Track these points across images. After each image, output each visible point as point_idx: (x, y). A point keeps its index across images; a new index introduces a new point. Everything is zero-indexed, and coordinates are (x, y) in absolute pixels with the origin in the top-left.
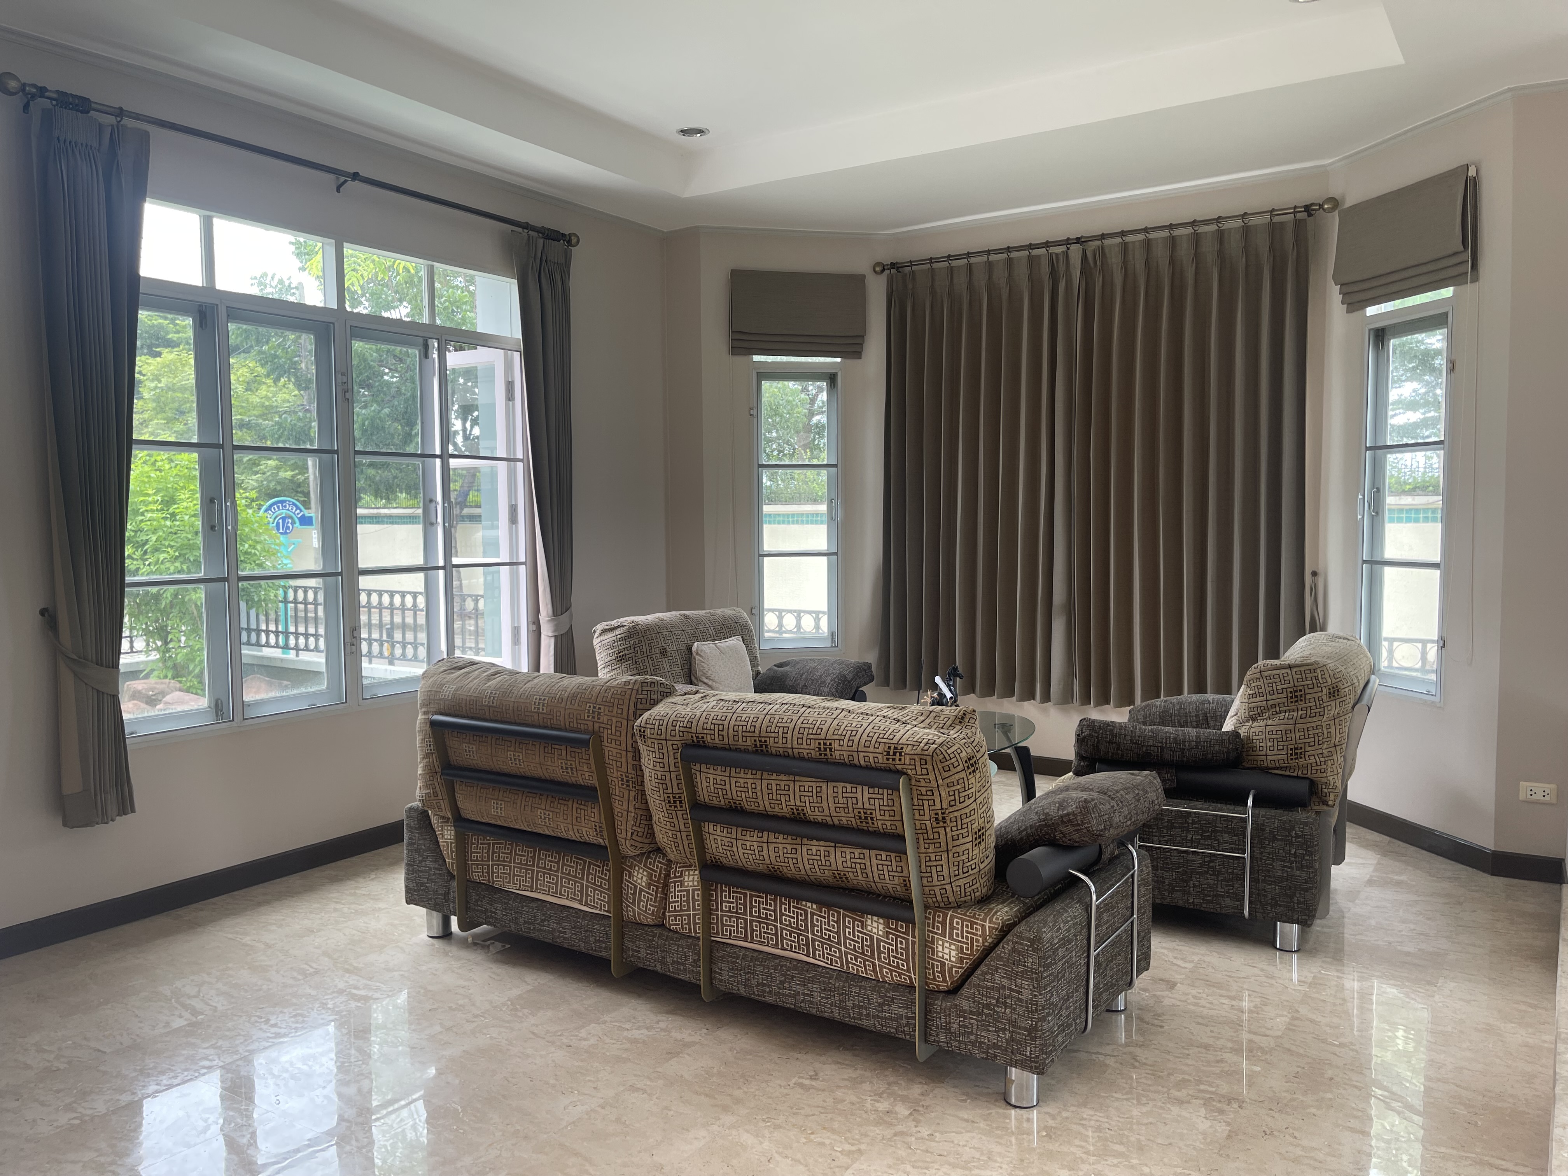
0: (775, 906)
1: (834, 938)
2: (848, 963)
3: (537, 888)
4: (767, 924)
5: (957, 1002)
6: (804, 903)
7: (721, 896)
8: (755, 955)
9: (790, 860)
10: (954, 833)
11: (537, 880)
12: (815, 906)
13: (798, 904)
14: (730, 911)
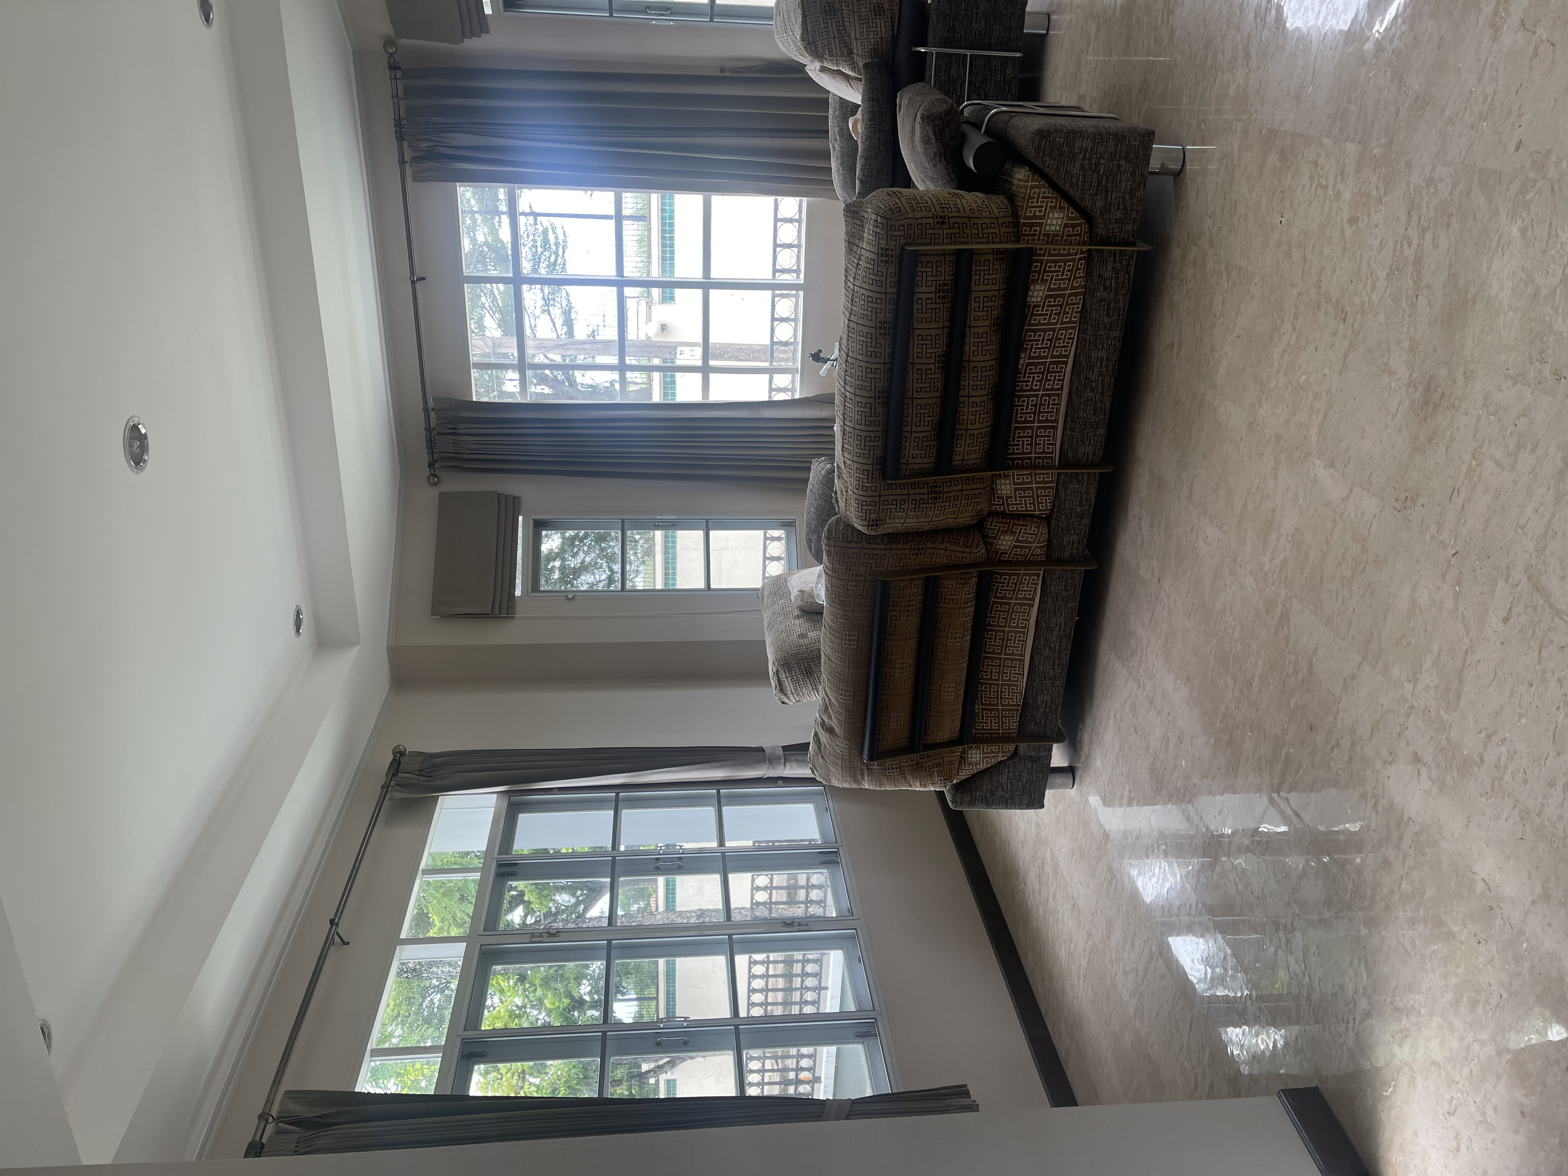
0: (1025, 396)
1: (1049, 335)
2: (1070, 322)
3: (1021, 655)
4: (1041, 405)
5: (1098, 212)
6: (1020, 367)
7: (1018, 454)
8: (1069, 419)
9: (983, 374)
10: (954, 210)
11: (1013, 654)
12: (1023, 356)
13: (1021, 373)
14: (1031, 444)
